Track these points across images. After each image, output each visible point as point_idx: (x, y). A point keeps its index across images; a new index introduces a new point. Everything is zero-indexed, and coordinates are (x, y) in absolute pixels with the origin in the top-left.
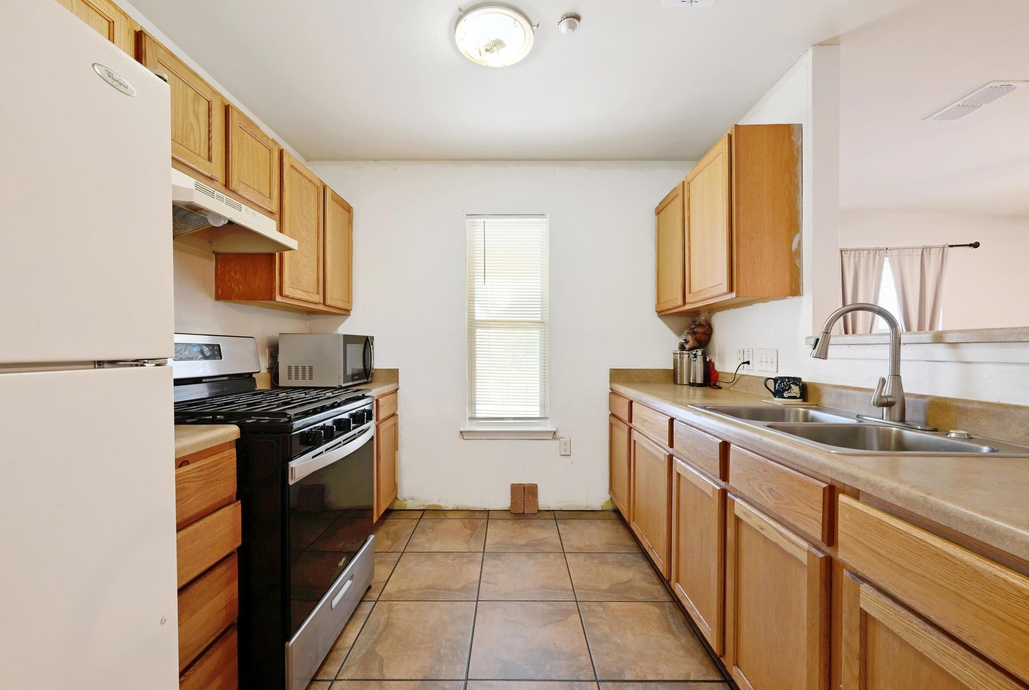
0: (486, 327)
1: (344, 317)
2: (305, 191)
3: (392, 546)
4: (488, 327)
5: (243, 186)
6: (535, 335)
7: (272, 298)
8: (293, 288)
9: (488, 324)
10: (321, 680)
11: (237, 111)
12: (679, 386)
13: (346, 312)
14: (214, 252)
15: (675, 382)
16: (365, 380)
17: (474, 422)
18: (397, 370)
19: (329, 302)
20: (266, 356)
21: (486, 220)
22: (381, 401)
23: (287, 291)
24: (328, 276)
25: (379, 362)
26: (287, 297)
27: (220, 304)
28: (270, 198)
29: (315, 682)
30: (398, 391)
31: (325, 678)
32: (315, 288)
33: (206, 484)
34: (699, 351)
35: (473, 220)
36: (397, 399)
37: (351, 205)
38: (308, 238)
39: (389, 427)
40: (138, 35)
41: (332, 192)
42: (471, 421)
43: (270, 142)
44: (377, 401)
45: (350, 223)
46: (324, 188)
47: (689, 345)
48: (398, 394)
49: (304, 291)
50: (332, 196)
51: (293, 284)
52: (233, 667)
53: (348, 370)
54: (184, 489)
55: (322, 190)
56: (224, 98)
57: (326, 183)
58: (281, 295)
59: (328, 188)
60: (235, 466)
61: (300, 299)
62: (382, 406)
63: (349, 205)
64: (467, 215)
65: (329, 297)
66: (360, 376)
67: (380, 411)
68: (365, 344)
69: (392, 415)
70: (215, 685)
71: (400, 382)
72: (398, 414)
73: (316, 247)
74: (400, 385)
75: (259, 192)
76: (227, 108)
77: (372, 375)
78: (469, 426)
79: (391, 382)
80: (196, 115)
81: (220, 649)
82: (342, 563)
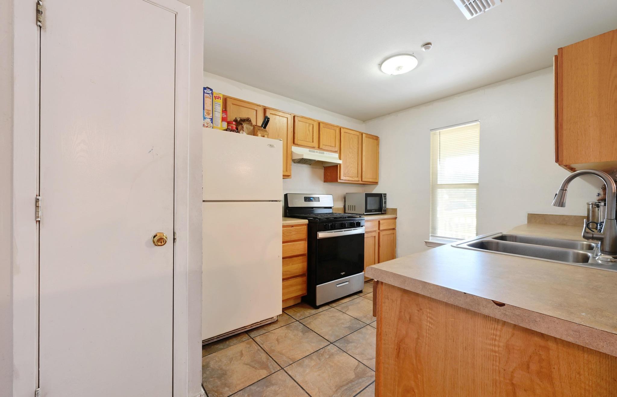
0: (441, 188)
1: (374, 186)
2: (352, 139)
5: (324, 146)
6: (474, 191)
7: (337, 181)
8: (345, 177)
9: (442, 186)
11: (322, 123)
13: (376, 183)
14: (324, 167)
16: (380, 213)
17: (435, 238)
18: (396, 209)
19: (364, 180)
20: (343, 201)
21: (441, 130)
22: (381, 222)
23: (342, 178)
24: (364, 170)
25: (390, 205)
26: (342, 180)
27: (326, 184)
28: (335, 147)
29: (328, 305)
30: (397, 219)
31: (331, 306)
32: (357, 175)
33: (297, 233)
34: (601, 202)
35: (434, 132)
36: (396, 222)
37: (379, 136)
38: (353, 157)
39: (388, 234)
40: (294, 117)
41: (368, 134)
42: (433, 237)
43: (335, 127)
44: (379, 221)
45: (378, 144)
46: (362, 134)
47: (600, 197)
48: (396, 220)
49: (350, 177)
50: (366, 136)
51: (346, 174)
52: (305, 286)
53: (368, 208)
54: (291, 233)
55: (361, 135)
56: (318, 121)
57: (363, 132)
58: (340, 179)
59: (364, 133)
60: (306, 231)
61: (349, 180)
62: (382, 224)
63: (377, 137)
64: (431, 130)
65: (365, 178)
66: (376, 211)
67: (381, 226)
68: (381, 197)
69: (391, 229)
70: (299, 287)
71: (397, 215)
72: (396, 230)
73: (357, 159)
74: (398, 216)
75: (331, 146)
76: (319, 123)
77: (385, 211)
78: (431, 240)
79: (394, 214)
80: (309, 130)
81: (300, 279)
82: (343, 273)
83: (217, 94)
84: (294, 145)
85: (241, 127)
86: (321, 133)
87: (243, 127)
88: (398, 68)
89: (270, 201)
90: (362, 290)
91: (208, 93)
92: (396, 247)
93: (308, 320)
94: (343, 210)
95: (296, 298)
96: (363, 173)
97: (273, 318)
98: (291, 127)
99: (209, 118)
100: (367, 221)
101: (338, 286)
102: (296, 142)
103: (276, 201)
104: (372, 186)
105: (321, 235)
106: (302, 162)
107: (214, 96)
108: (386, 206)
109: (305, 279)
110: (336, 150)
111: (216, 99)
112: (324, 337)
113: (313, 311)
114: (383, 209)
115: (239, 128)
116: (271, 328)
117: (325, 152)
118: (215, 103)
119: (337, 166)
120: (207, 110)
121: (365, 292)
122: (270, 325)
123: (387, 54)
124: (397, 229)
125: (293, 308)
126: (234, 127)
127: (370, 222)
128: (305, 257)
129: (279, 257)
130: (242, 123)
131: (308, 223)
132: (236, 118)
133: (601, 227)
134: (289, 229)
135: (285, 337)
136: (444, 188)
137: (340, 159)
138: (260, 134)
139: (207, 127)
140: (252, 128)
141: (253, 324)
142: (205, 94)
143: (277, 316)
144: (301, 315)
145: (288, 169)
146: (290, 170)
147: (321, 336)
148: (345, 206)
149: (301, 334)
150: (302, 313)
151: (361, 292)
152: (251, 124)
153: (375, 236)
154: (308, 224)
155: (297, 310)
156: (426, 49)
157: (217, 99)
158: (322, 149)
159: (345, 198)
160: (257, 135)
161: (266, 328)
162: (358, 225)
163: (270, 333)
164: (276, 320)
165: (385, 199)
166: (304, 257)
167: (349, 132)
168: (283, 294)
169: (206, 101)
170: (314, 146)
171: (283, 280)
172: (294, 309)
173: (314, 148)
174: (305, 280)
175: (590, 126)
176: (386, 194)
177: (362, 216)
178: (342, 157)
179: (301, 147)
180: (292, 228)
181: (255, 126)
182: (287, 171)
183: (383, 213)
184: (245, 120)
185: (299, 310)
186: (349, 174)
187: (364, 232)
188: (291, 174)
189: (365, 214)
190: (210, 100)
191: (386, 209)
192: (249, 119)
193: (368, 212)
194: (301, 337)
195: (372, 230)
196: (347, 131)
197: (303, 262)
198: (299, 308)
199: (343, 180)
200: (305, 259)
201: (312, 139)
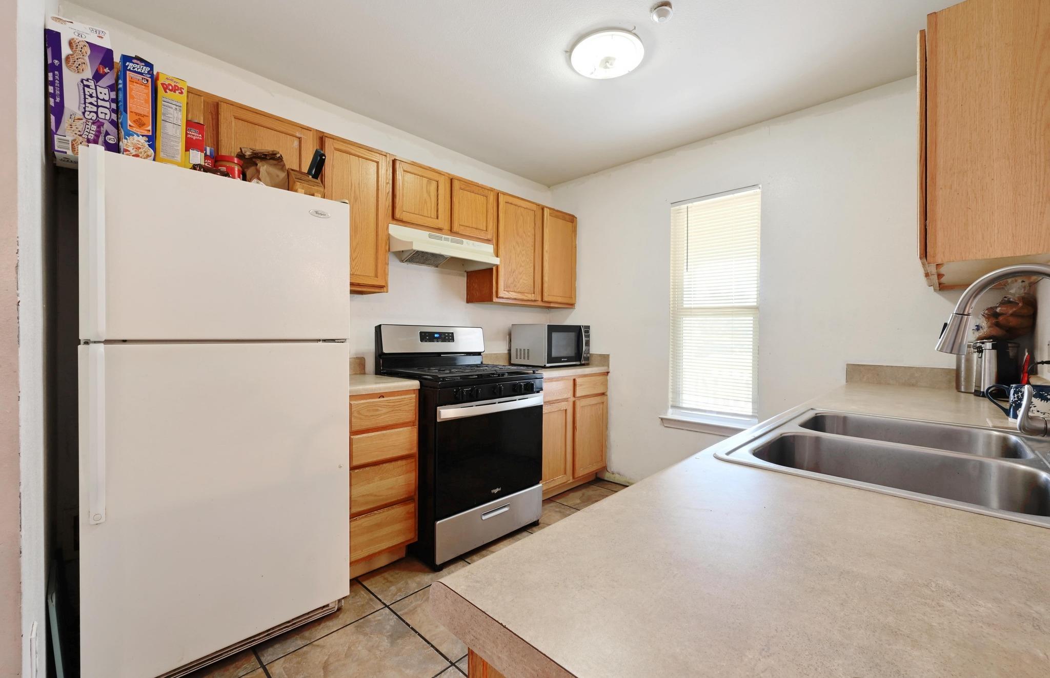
0: (689, 315)
1: (567, 310)
2: (521, 217)
3: (578, 504)
4: (691, 315)
5: (462, 228)
7: (490, 300)
8: (508, 291)
9: (692, 312)
10: (466, 562)
11: (457, 180)
12: (962, 395)
13: (571, 305)
14: (466, 271)
15: (958, 388)
16: (578, 363)
17: (678, 411)
18: (608, 355)
19: (546, 299)
20: (507, 341)
21: (690, 205)
22: (578, 381)
23: (502, 293)
24: (546, 279)
25: (596, 347)
26: (500, 298)
27: (470, 305)
28: (486, 230)
29: (463, 561)
30: (609, 374)
32: (532, 289)
33: (393, 411)
34: (986, 342)
35: (677, 207)
36: (607, 381)
37: (575, 216)
38: (524, 252)
39: (593, 405)
40: (394, 161)
41: (553, 209)
42: (674, 410)
43: (486, 191)
44: (574, 380)
45: (574, 231)
46: (543, 209)
47: (981, 333)
48: (608, 377)
49: (519, 292)
50: (550, 214)
51: (509, 287)
52: (411, 523)
53: (554, 354)
54: (377, 410)
55: (541, 211)
56: (449, 174)
57: (544, 204)
58: (497, 297)
59: (547, 207)
60: (414, 404)
61: (515, 299)
62: (581, 385)
63: (573, 216)
64: (672, 204)
65: (549, 295)
66: (569, 359)
67: (578, 388)
68: (579, 334)
69: (597, 394)
70: (398, 527)
71: (610, 366)
72: (607, 395)
73: (533, 257)
74: (611, 369)
75: (476, 229)
76: (451, 180)
77: (587, 359)
78: (671, 414)
79: (603, 366)
80: (428, 193)
81: (402, 508)
82: (496, 491)
83: (172, 80)
84: (395, 222)
85: (255, 171)
86: (455, 200)
87: (258, 171)
88: (606, 62)
89: (319, 340)
90: (538, 520)
91: (139, 70)
92: (607, 428)
93: (413, 602)
94: (508, 359)
95: (391, 550)
96: (545, 285)
97: (328, 605)
98: (387, 183)
99: (143, 136)
100: (551, 380)
101: (484, 518)
102: (398, 215)
103: (333, 341)
104: (565, 312)
105: (447, 413)
106: (418, 260)
107: (163, 84)
108: (589, 350)
109: (411, 507)
110: (489, 237)
111: (166, 92)
112: (438, 648)
113: (427, 578)
114: (584, 355)
115: (249, 172)
116: (320, 631)
117: (464, 240)
118: (165, 99)
119: (491, 270)
120: (137, 114)
121: (544, 523)
122: (319, 624)
123: (581, 25)
124: (608, 393)
125: (385, 572)
126: (236, 169)
127: (555, 381)
128: (413, 460)
129: (340, 467)
130: (257, 162)
131: (419, 388)
132: (241, 149)
133: (1018, 397)
134: (373, 402)
135: (347, 656)
136: (695, 315)
137: (497, 257)
138: (303, 189)
139: (137, 156)
140: (283, 175)
141: (273, 628)
142: (128, 72)
143: (339, 601)
144: (399, 590)
145: (379, 271)
146: (385, 275)
147: (432, 646)
148: (510, 350)
149: (386, 643)
150: (401, 584)
151: (535, 524)
152: (282, 167)
153: (566, 410)
154: (419, 390)
155: (392, 576)
156: (659, 16)
157: (171, 90)
158: (457, 234)
159: (510, 335)
160: (296, 191)
161: (307, 634)
162: (530, 389)
163: (313, 645)
164: (336, 609)
165: (588, 336)
166: (409, 461)
167: (514, 203)
168: (352, 549)
169: (131, 90)
170: (440, 226)
171: (353, 516)
172: (386, 575)
173: (439, 230)
174: (413, 510)
175: (993, 179)
176: (588, 327)
177: (537, 371)
178: (502, 251)
179: (411, 226)
180: (382, 399)
181: (291, 171)
182: (376, 276)
183: (583, 363)
184: (266, 155)
185: (396, 576)
186: (515, 286)
187: (542, 404)
188: (387, 283)
189: (548, 365)
190: (146, 91)
191: (588, 355)
192: (275, 154)
193: (554, 361)
194: (385, 651)
195: (560, 398)
196: (511, 200)
197: (408, 472)
198: (397, 572)
199: (503, 298)
200: (413, 465)
201: (436, 213)
